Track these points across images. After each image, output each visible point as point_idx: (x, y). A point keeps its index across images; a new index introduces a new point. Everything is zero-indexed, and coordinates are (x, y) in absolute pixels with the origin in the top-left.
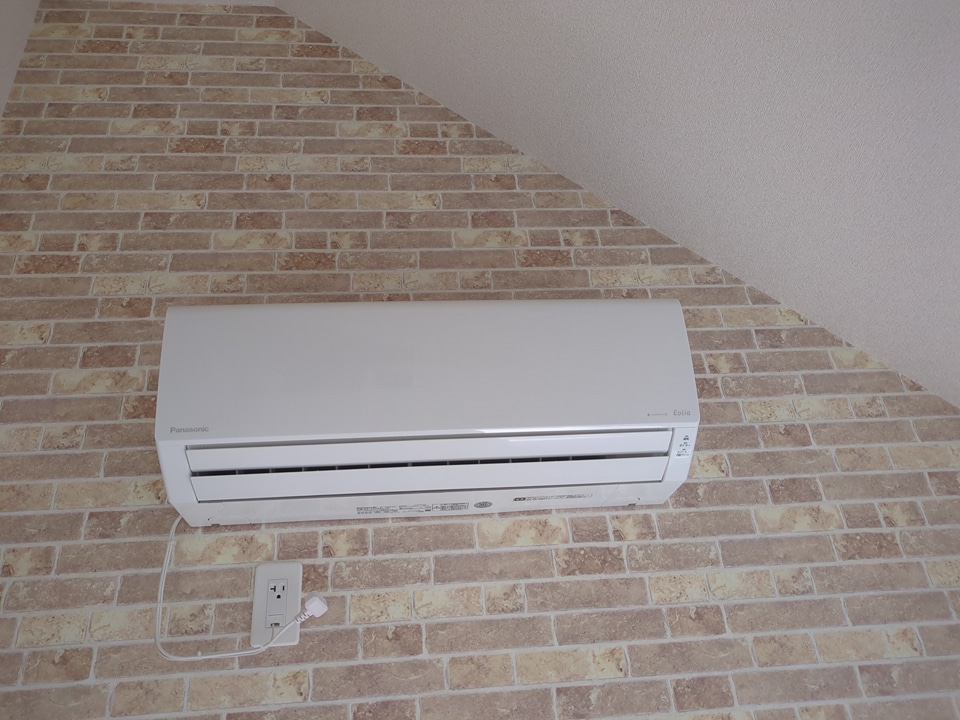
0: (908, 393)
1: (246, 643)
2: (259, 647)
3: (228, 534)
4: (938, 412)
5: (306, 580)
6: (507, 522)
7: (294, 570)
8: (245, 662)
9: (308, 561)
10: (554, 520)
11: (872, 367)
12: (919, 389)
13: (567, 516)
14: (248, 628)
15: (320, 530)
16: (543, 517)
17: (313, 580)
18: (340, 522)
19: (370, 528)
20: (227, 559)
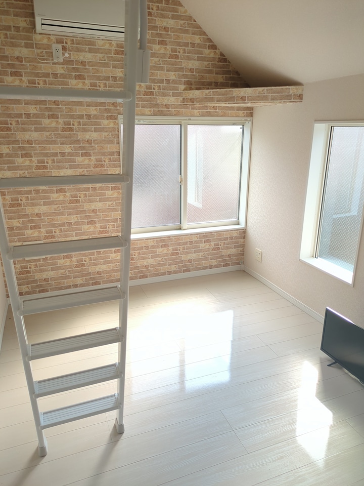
0: (193, 22)
1: (53, 60)
2: (55, 61)
3: (44, 36)
4: (197, 28)
5: (62, 49)
6: (104, 41)
7: (60, 46)
8: (53, 64)
9: (62, 45)
10: (113, 43)
11: (187, 14)
12: (196, 21)
13: (116, 42)
14: (53, 57)
15: (64, 38)
16: (111, 42)
17: (64, 48)
18: (68, 36)
19: (75, 39)
20: (45, 41)
